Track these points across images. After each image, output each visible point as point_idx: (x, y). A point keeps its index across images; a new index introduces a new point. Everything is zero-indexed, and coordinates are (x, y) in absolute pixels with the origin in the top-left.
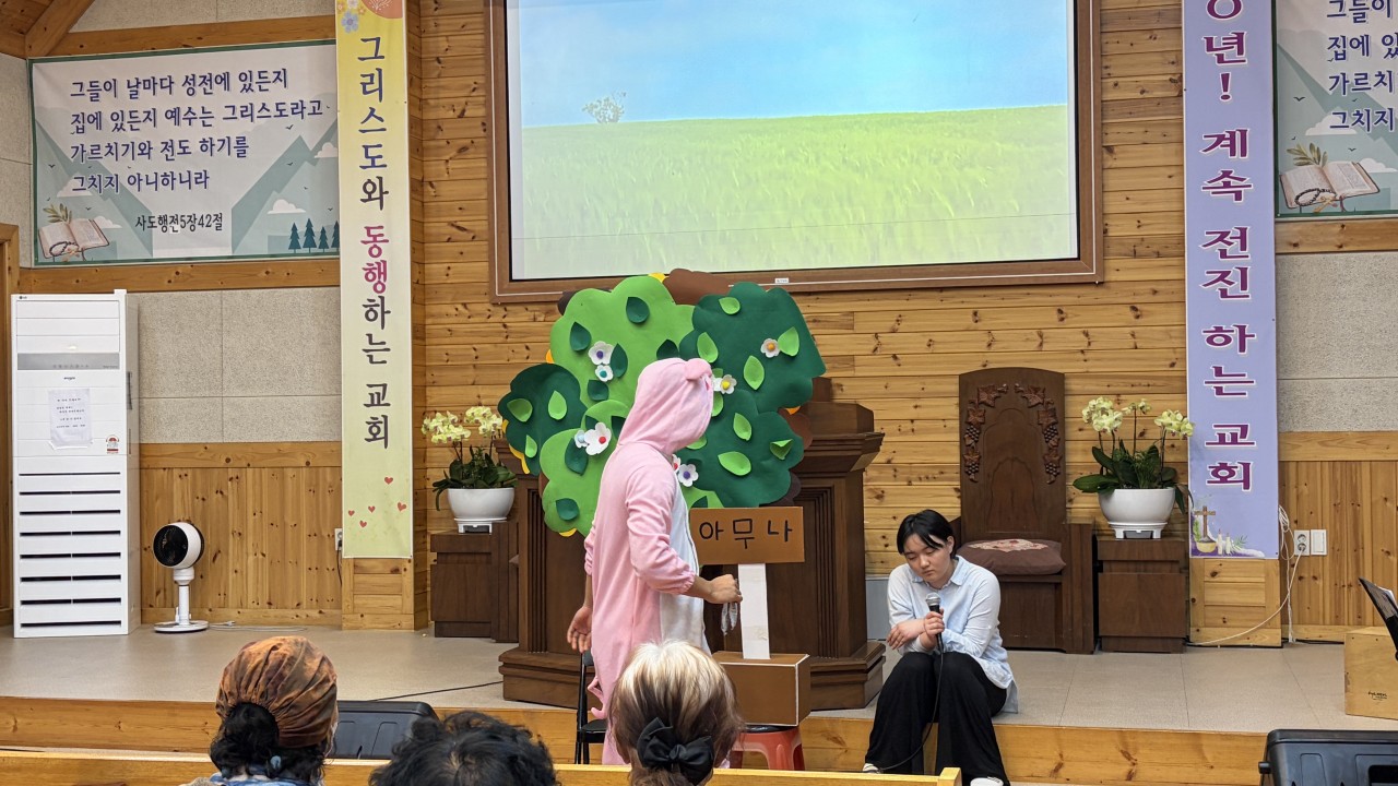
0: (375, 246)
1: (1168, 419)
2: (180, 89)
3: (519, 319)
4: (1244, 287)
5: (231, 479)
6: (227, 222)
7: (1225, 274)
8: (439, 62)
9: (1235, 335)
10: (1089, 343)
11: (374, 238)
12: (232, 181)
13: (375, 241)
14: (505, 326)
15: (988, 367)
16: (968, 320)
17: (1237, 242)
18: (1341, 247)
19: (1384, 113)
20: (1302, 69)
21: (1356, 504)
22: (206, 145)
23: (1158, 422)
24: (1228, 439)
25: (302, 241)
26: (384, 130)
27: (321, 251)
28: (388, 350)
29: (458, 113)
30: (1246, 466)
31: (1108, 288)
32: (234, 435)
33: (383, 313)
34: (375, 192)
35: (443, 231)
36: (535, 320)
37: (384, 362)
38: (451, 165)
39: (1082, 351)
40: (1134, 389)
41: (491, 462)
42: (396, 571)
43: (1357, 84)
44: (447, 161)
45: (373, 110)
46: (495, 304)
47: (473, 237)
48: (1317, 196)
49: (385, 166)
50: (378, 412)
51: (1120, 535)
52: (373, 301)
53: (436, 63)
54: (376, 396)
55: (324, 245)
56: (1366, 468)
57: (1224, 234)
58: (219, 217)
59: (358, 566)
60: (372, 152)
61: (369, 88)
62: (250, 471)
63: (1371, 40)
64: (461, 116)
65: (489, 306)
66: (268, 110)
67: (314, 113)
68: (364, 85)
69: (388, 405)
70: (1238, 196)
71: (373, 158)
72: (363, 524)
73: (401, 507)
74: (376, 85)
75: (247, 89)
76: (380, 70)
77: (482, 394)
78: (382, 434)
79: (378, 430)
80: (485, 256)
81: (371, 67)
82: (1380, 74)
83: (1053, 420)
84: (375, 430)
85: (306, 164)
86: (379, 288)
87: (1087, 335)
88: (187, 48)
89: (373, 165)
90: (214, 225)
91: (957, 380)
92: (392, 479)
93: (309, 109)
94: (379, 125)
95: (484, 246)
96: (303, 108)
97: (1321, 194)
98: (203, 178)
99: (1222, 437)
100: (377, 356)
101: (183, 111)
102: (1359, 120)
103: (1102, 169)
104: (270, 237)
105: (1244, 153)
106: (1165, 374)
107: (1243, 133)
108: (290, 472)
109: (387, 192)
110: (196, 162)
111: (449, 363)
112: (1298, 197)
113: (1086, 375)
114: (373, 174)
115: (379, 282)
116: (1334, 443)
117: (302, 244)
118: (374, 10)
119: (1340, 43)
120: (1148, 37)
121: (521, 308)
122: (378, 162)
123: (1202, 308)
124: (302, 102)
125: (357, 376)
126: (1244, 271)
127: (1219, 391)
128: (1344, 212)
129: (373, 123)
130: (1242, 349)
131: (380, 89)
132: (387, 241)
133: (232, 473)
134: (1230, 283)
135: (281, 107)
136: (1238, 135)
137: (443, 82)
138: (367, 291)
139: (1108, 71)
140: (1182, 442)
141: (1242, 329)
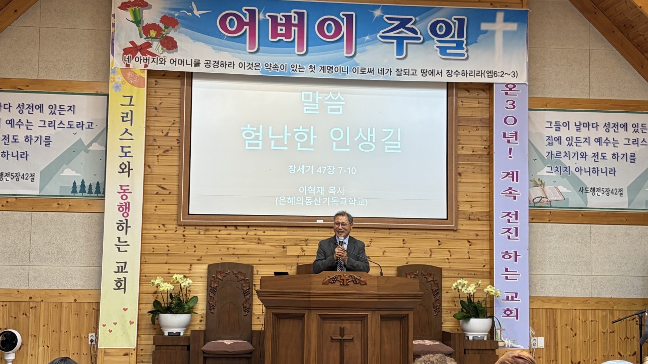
0: (124, 195)
1: (489, 289)
2: (14, 110)
3: (191, 232)
4: (517, 235)
5: (31, 308)
6: (37, 178)
7: (510, 229)
8: (156, 109)
9: (513, 255)
10: (451, 256)
11: (124, 191)
12: (40, 159)
13: (124, 192)
14: (184, 236)
15: (409, 264)
16: (401, 243)
17: (514, 217)
18: (550, 221)
19: (567, 168)
20: (536, 149)
21: (555, 327)
22: (28, 139)
23: (485, 290)
24: (510, 298)
25: (78, 189)
26: (132, 139)
27: (89, 195)
28: (129, 245)
29: (164, 134)
30: (517, 310)
31: (459, 232)
32: (34, 285)
33: (127, 227)
34: (126, 169)
35: (154, 189)
36: (199, 233)
37: (126, 251)
38: (160, 158)
39: (448, 259)
40: (469, 276)
41: (180, 300)
42: (126, 355)
43: (557, 155)
44: (158, 156)
46: (179, 225)
47: (170, 193)
48: (541, 199)
49: (132, 157)
50: (121, 276)
51: (471, 338)
52: (122, 221)
53: (154, 110)
54: (120, 268)
55: (90, 192)
56: (559, 311)
57: (509, 213)
58: (33, 175)
59: (106, 352)
60: (125, 150)
61: (125, 119)
62: (42, 304)
63: (562, 139)
64: (166, 135)
65: (175, 226)
66: (64, 124)
67: (89, 128)
68: (123, 117)
69: (127, 272)
70: (515, 198)
71: (126, 153)
72: (110, 331)
73: (131, 323)
74: (129, 118)
75: (53, 113)
76: (132, 111)
77: (170, 268)
78: (123, 287)
79: (120, 285)
80: (175, 202)
81: (127, 109)
82: (565, 152)
83: (437, 288)
84: (119, 284)
85: (83, 152)
86: (125, 215)
87: (450, 252)
88: (20, 90)
89: (126, 156)
90: (30, 179)
91: (395, 269)
92: (127, 309)
93: (86, 125)
94: (130, 137)
95: (175, 198)
96: (83, 125)
97: (543, 199)
98: (25, 155)
99: (508, 297)
100: (122, 248)
101: (16, 121)
102: (557, 170)
103: (457, 182)
104: (61, 187)
105: (517, 181)
106: (481, 270)
107: (517, 172)
108: (65, 305)
109: (132, 169)
110: (22, 147)
111: (154, 253)
112: (534, 200)
113: (449, 269)
114: (125, 160)
115: (126, 212)
116: (547, 301)
117: (78, 191)
118: (130, 83)
119: (551, 139)
120: (476, 129)
121: (193, 227)
122: (128, 154)
123: (501, 243)
124: (82, 122)
125: (111, 257)
126: (517, 229)
127: (507, 278)
128: (551, 207)
129: (127, 136)
130: (516, 261)
131: (131, 120)
132: (131, 193)
133: (32, 305)
134: (511, 233)
135: (71, 123)
136: (515, 173)
137: (157, 119)
138: (119, 216)
139: (459, 142)
140: (491, 298)
141: (516, 253)
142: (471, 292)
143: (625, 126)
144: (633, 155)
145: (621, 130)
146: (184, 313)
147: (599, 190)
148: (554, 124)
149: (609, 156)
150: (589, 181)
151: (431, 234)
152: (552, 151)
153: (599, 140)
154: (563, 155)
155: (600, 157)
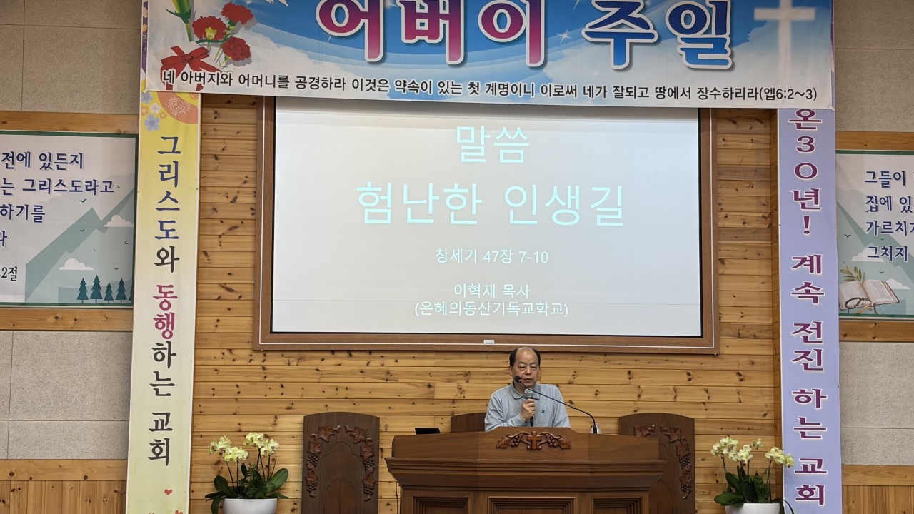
0: (165, 301)
1: (773, 453)
3: (275, 363)
4: (819, 363)
5: (13, 490)
6: (21, 275)
7: (807, 353)
8: (217, 159)
9: (813, 396)
10: (709, 398)
11: (165, 295)
12: (27, 242)
13: (165, 296)
14: (264, 368)
15: (637, 413)
16: (625, 378)
17: (815, 332)
18: (874, 338)
19: (901, 249)
20: (849, 216)
22: (6, 210)
24: (809, 469)
25: (89, 293)
26: (178, 209)
27: (106, 302)
28: (173, 385)
29: (231, 199)
30: (821, 488)
31: (722, 359)
32: (18, 453)
33: (170, 355)
34: (167, 258)
35: (214, 291)
36: (289, 364)
37: (169, 395)
38: (224, 239)
39: (704, 403)
40: (739, 431)
41: (259, 474)
43: (884, 228)
44: (220, 236)
45: (169, 193)
46: (255, 351)
47: (240, 297)
48: (859, 302)
49: (177, 238)
50: (161, 435)
52: (162, 345)
53: (214, 160)
54: (160, 422)
55: (109, 297)
56: (892, 490)
57: (807, 326)
58: (14, 270)
60: (166, 226)
61: (166, 176)
62: (31, 483)
63: (893, 200)
64: (234, 202)
65: (249, 352)
66: (65, 186)
67: (106, 191)
68: (162, 173)
69: (170, 430)
70: (815, 300)
71: (167, 232)
73: (179, 513)
74: (173, 174)
75: (46, 167)
76: (176, 163)
77: (242, 422)
78: (164, 454)
79: (160, 451)
80: (249, 312)
81: (168, 160)
82: (899, 223)
83: (687, 453)
84: (157, 450)
85: (96, 231)
86: (167, 334)
87: (707, 391)
89: (167, 237)
90: (9, 276)
91: (616, 421)
92: (171, 491)
93: (101, 187)
94: (174, 205)
95: (248, 305)
96: (96, 186)
97: (862, 301)
98: (1, 237)
99: (805, 467)
100: (162, 390)
102: (885, 253)
103: (717, 275)
104: (59, 288)
105: (819, 271)
106: (760, 421)
107: (819, 257)
108: (67, 485)
109: (178, 259)
111: (215, 397)
112: (847, 303)
113: (706, 421)
114: (166, 244)
115: (168, 330)
116: (871, 473)
117: (89, 296)
118: (173, 116)
119: (874, 200)
120: (748, 185)
121: (279, 354)
122: (171, 234)
123: (792, 376)
124: (95, 181)
125: (143, 405)
126: (819, 352)
127: (803, 435)
128: (876, 315)
129: (168, 203)
130: (818, 406)
131: (176, 177)
132: (176, 297)
133: (14, 485)
134: (811, 360)
135: (76, 184)
136: (815, 258)
137: (218, 174)
138: (157, 337)
139: (721, 207)
140: (777, 470)
141: (818, 392)
142: (744, 459)
146: (264, 496)
148: (879, 175)
151: (676, 362)
152: (876, 222)
154: (894, 227)
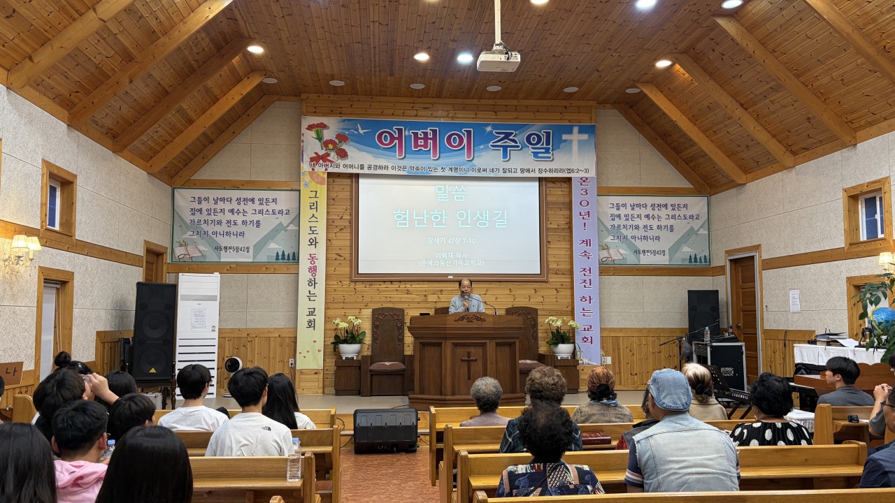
0: (313, 261)
1: (571, 323)
2: (234, 202)
3: (360, 286)
4: (590, 285)
5: (249, 341)
6: (251, 250)
7: (585, 281)
9: (588, 299)
10: (544, 300)
11: (312, 258)
12: (253, 236)
14: (355, 289)
15: (514, 306)
16: (508, 292)
17: (588, 272)
18: (614, 274)
19: (625, 236)
20: (603, 223)
21: (619, 349)
22: (244, 222)
23: (569, 324)
25: (280, 258)
26: (318, 221)
27: (288, 261)
28: (316, 296)
30: (592, 337)
31: (549, 283)
32: (251, 325)
33: (315, 283)
34: (313, 242)
35: (333, 256)
36: (366, 287)
37: (315, 300)
38: (337, 234)
39: (542, 302)
40: (557, 314)
41: (353, 333)
42: (316, 373)
43: (618, 228)
45: (313, 215)
46: (351, 282)
47: (345, 259)
49: (317, 234)
50: (311, 318)
51: (559, 358)
52: (311, 279)
53: (333, 200)
54: (311, 312)
55: (289, 259)
56: (621, 338)
57: (585, 269)
58: (248, 248)
59: (301, 372)
60: (313, 229)
61: (312, 207)
62: (257, 338)
63: (621, 216)
64: (341, 218)
65: (349, 282)
66: (269, 212)
67: (287, 214)
69: (315, 315)
70: (589, 258)
71: (313, 231)
72: (305, 357)
73: (319, 351)
74: (315, 206)
75: (261, 204)
76: (317, 202)
77: (346, 312)
78: (313, 326)
79: (311, 324)
80: (348, 265)
81: (313, 200)
83: (535, 323)
85: (283, 231)
86: (314, 275)
87: (543, 297)
88: (238, 188)
89: (313, 233)
90: (246, 251)
91: (505, 310)
92: (316, 341)
93: (285, 212)
94: (316, 220)
95: (348, 262)
96: (282, 212)
97: (608, 259)
98: (242, 234)
99: (585, 329)
100: (312, 299)
101: (236, 210)
102: (618, 238)
103: (547, 248)
104: (267, 256)
105: (590, 246)
106: (565, 310)
107: (590, 240)
108: (272, 339)
109: (318, 243)
110: (240, 228)
111: (334, 301)
112: (602, 259)
113: (542, 310)
114: (313, 236)
115: (314, 273)
116: (613, 331)
118: (315, 182)
119: (613, 216)
120: (560, 210)
121: (362, 283)
122: (315, 232)
123: (579, 290)
124: (282, 210)
125: (304, 305)
126: (590, 280)
127: (584, 315)
128: (614, 264)
129: (314, 219)
130: (590, 303)
131: (317, 208)
132: (317, 259)
133: (249, 339)
134: (587, 283)
135: (274, 211)
136: (588, 240)
137: (335, 207)
138: (309, 276)
139: (548, 219)
140: (573, 330)
141: (590, 297)
142: (559, 325)
143: (666, 206)
144: (672, 226)
145: (663, 209)
146: (356, 343)
147: (648, 251)
148: (615, 205)
149: (655, 227)
150: (641, 245)
151: (530, 285)
152: (614, 225)
153: (647, 216)
154: (622, 227)
155: (649, 228)
